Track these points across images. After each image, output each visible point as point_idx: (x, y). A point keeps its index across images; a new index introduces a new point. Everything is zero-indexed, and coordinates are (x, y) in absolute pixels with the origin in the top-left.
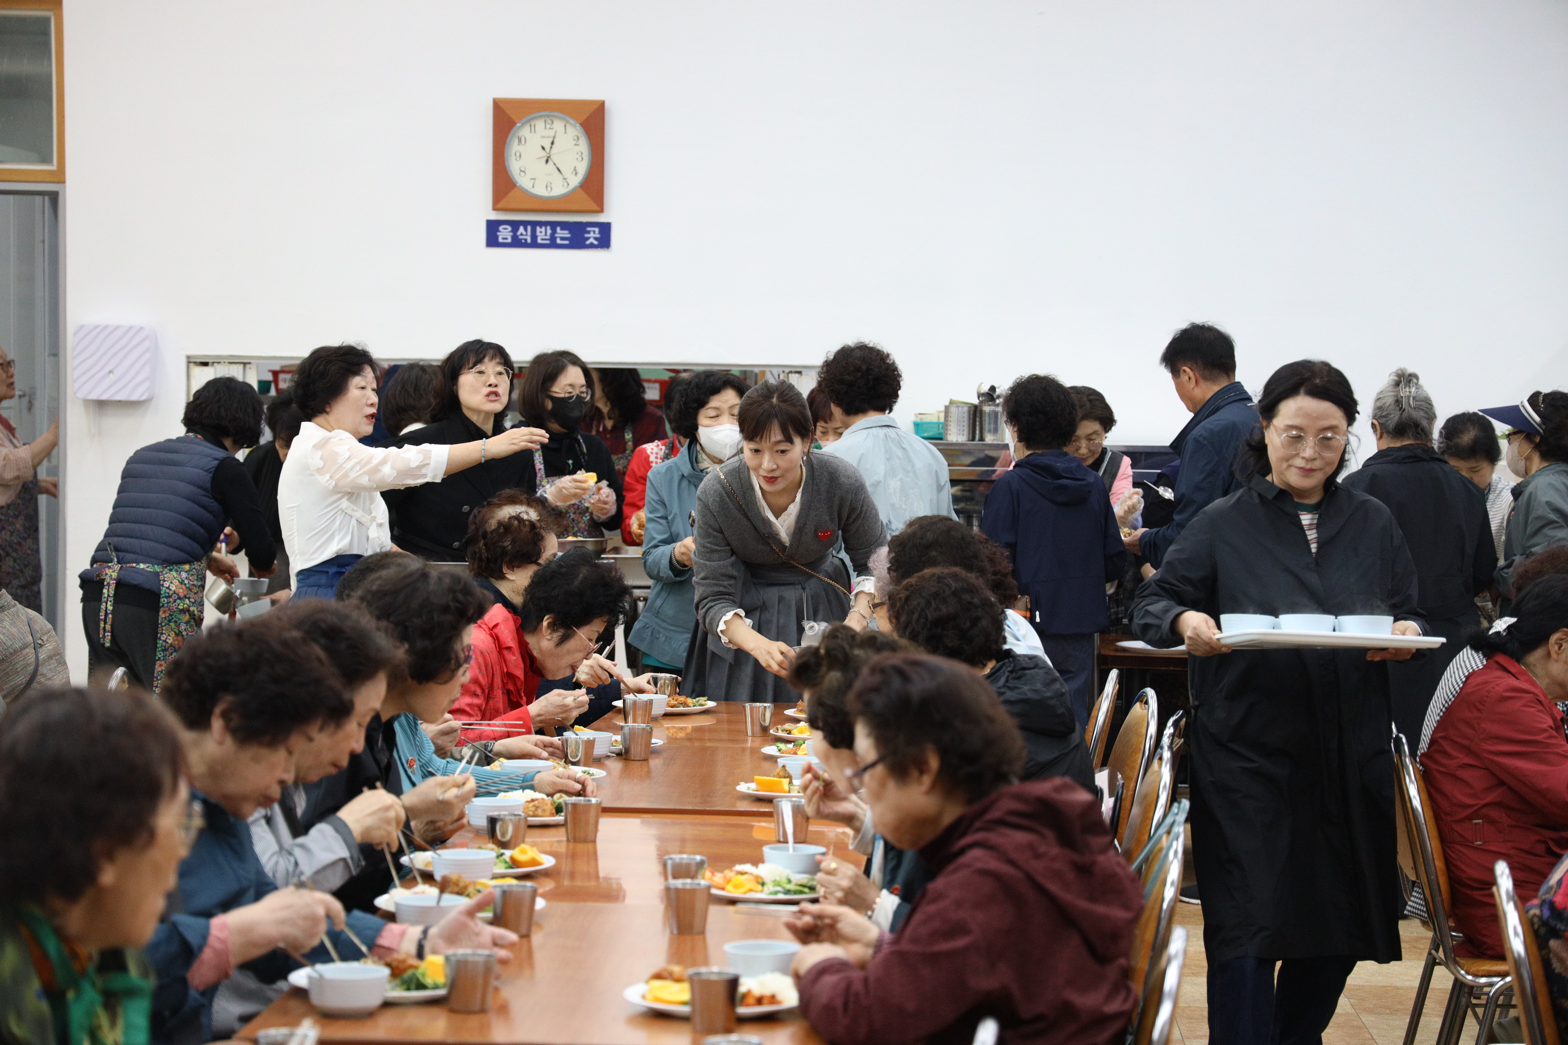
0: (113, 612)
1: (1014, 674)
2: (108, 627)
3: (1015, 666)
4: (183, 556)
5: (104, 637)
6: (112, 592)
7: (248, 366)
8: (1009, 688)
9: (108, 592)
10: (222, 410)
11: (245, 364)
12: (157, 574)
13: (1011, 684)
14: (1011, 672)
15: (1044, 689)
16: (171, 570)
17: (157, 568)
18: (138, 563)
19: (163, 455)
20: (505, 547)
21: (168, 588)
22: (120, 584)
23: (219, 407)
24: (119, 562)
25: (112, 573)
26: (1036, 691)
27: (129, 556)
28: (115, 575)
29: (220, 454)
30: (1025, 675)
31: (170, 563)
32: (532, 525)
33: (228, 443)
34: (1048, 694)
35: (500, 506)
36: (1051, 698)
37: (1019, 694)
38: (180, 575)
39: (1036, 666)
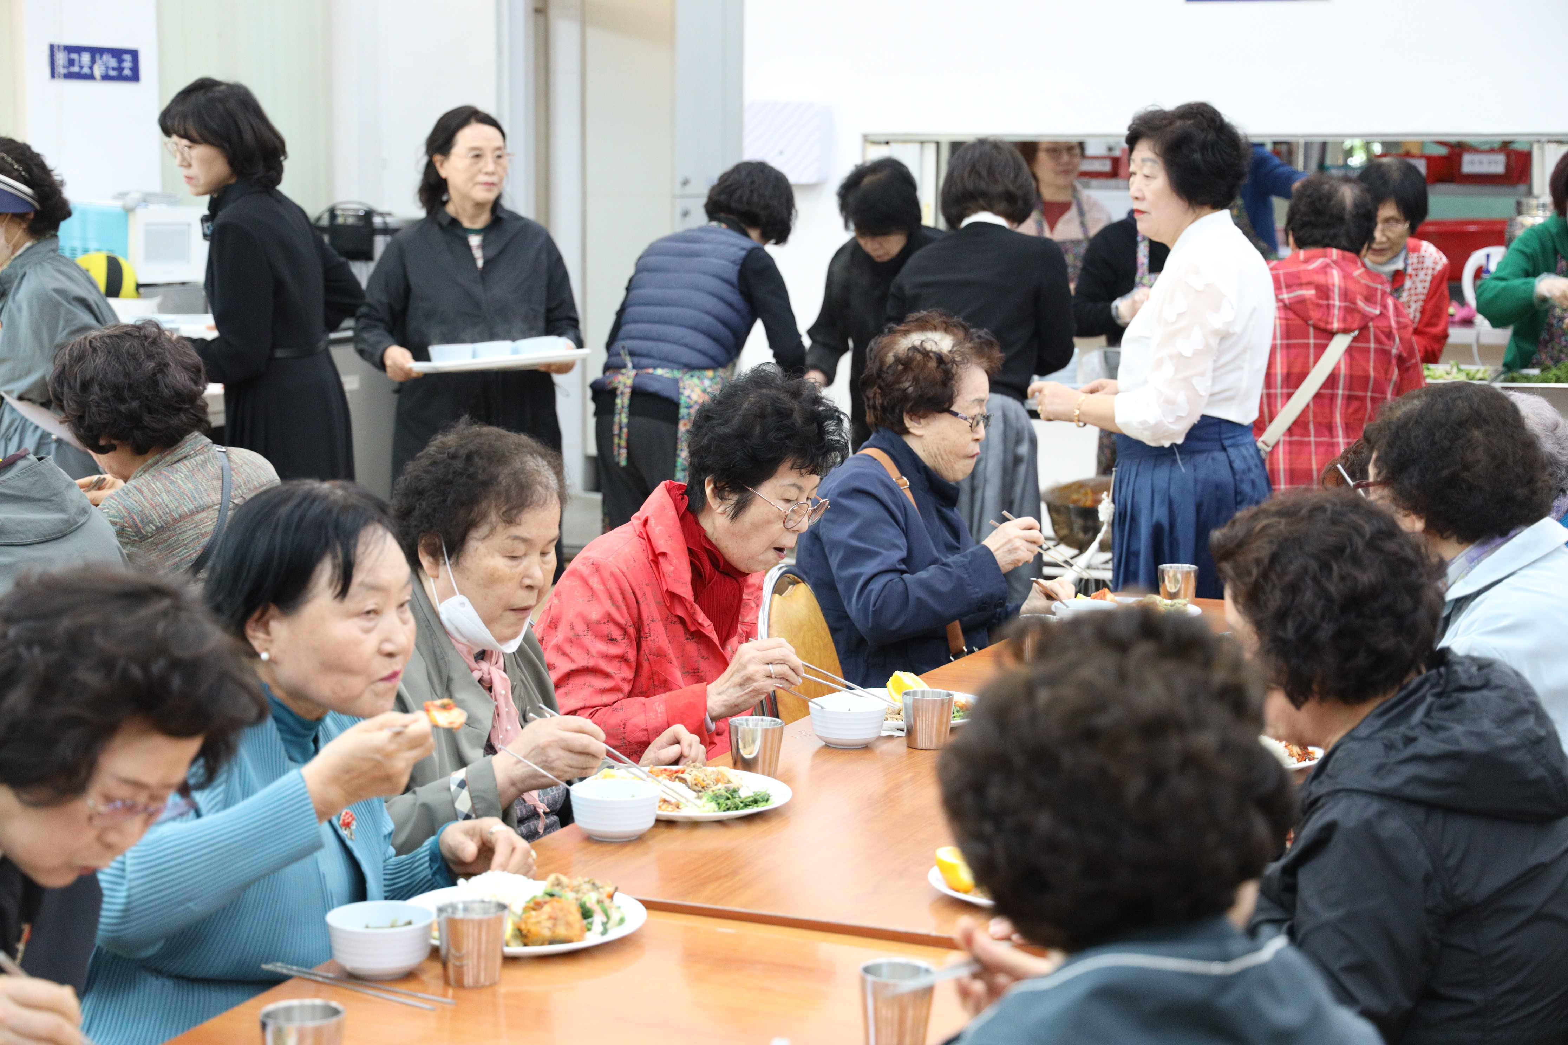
0: (629, 425)
1: (1443, 700)
2: (623, 443)
3: (1447, 682)
4: (705, 361)
5: (619, 454)
6: (626, 401)
7: (926, 145)
8: (1429, 727)
9: (622, 402)
10: (755, 195)
11: (922, 143)
12: (676, 381)
13: (1438, 718)
14: (1439, 695)
15: (1500, 731)
16: (692, 376)
17: (677, 374)
18: (655, 368)
19: (683, 245)
20: (905, 390)
21: (689, 397)
22: (637, 393)
23: (752, 192)
24: (634, 367)
25: (625, 381)
26: (1480, 735)
27: (645, 361)
28: (629, 382)
29: (747, 243)
30: (1461, 702)
31: (690, 368)
32: (940, 359)
33: (754, 234)
34: (1507, 741)
35: (907, 333)
36: (1513, 748)
37: (1443, 741)
38: (702, 382)
39: (1486, 685)
